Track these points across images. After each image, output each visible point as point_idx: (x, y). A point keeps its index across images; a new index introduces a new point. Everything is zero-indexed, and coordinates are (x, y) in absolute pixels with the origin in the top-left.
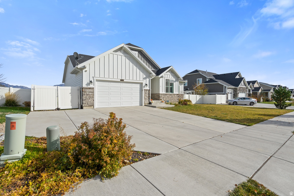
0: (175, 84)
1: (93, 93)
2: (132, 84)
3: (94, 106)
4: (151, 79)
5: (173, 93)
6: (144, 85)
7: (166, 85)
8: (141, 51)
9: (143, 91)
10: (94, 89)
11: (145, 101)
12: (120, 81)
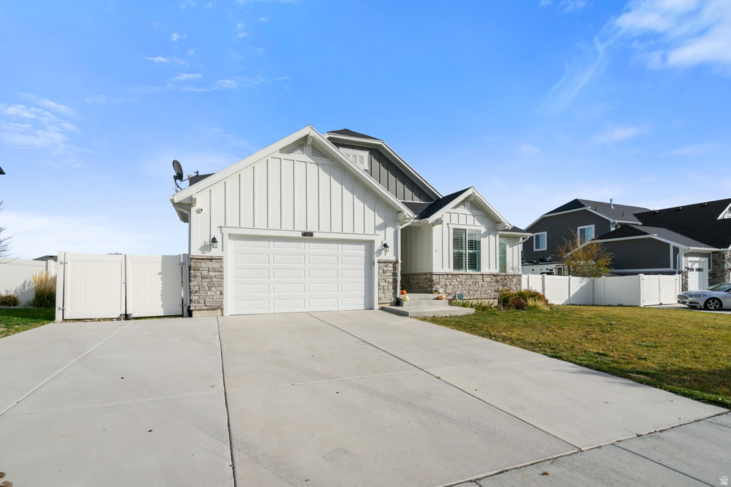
0: (484, 242)
1: (219, 273)
2: (340, 245)
3: (222, 309)
4: (402, 227)
5: (479, 270)
6: (378, 246)
7: (454, 247)
8: (377, 150)
9: (376, 265)
10: (224, 260)
11: (382, 295)
12: (301, 236)
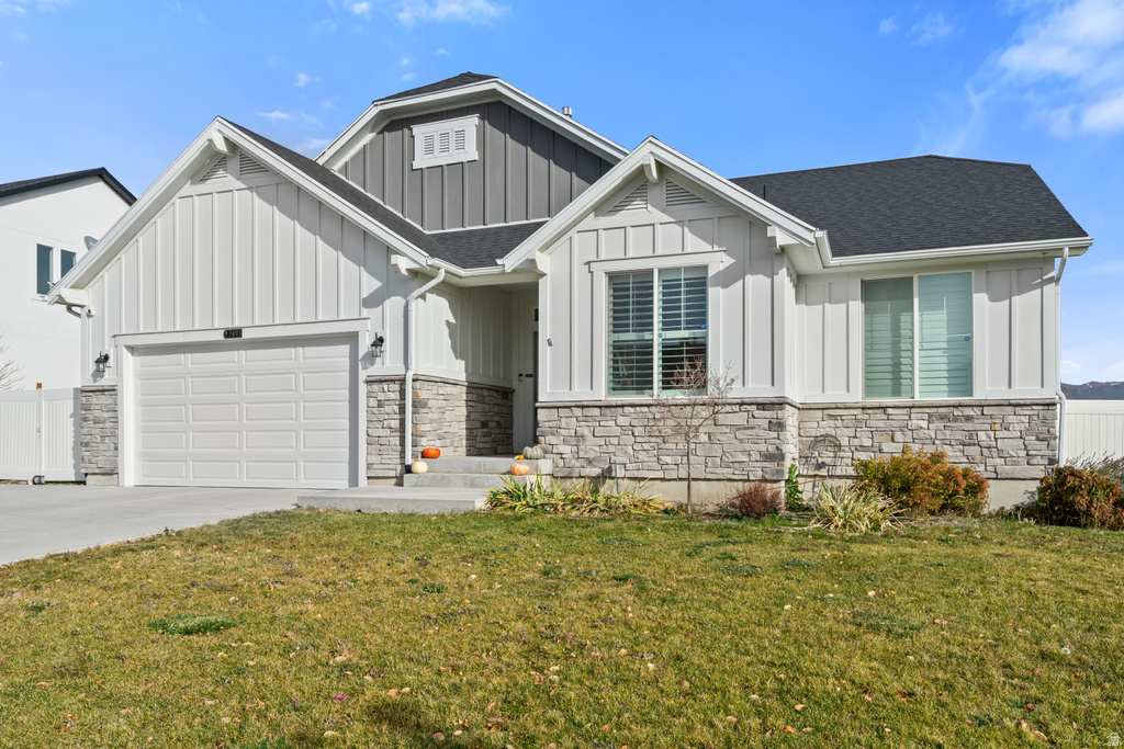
3: (117, 475)
7: (616, 328)
9: (363, 389)
10: (119, 392)
11: (374, 459)
12: (223, 338)
